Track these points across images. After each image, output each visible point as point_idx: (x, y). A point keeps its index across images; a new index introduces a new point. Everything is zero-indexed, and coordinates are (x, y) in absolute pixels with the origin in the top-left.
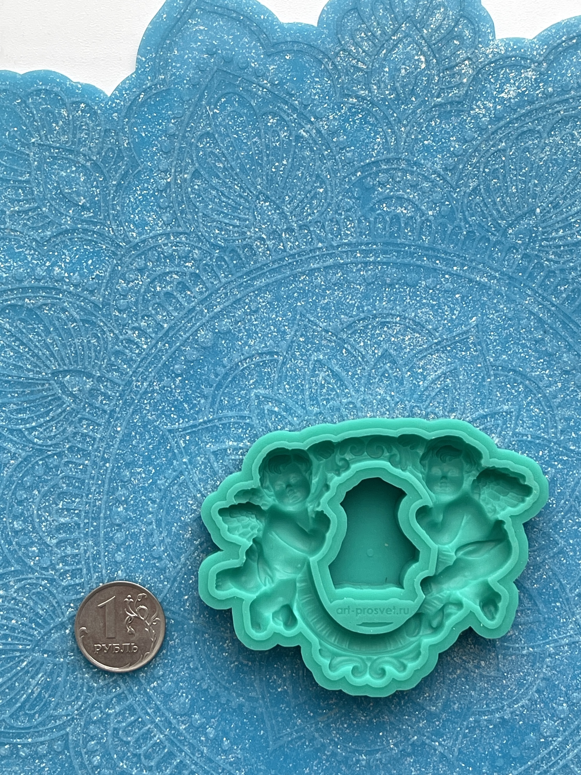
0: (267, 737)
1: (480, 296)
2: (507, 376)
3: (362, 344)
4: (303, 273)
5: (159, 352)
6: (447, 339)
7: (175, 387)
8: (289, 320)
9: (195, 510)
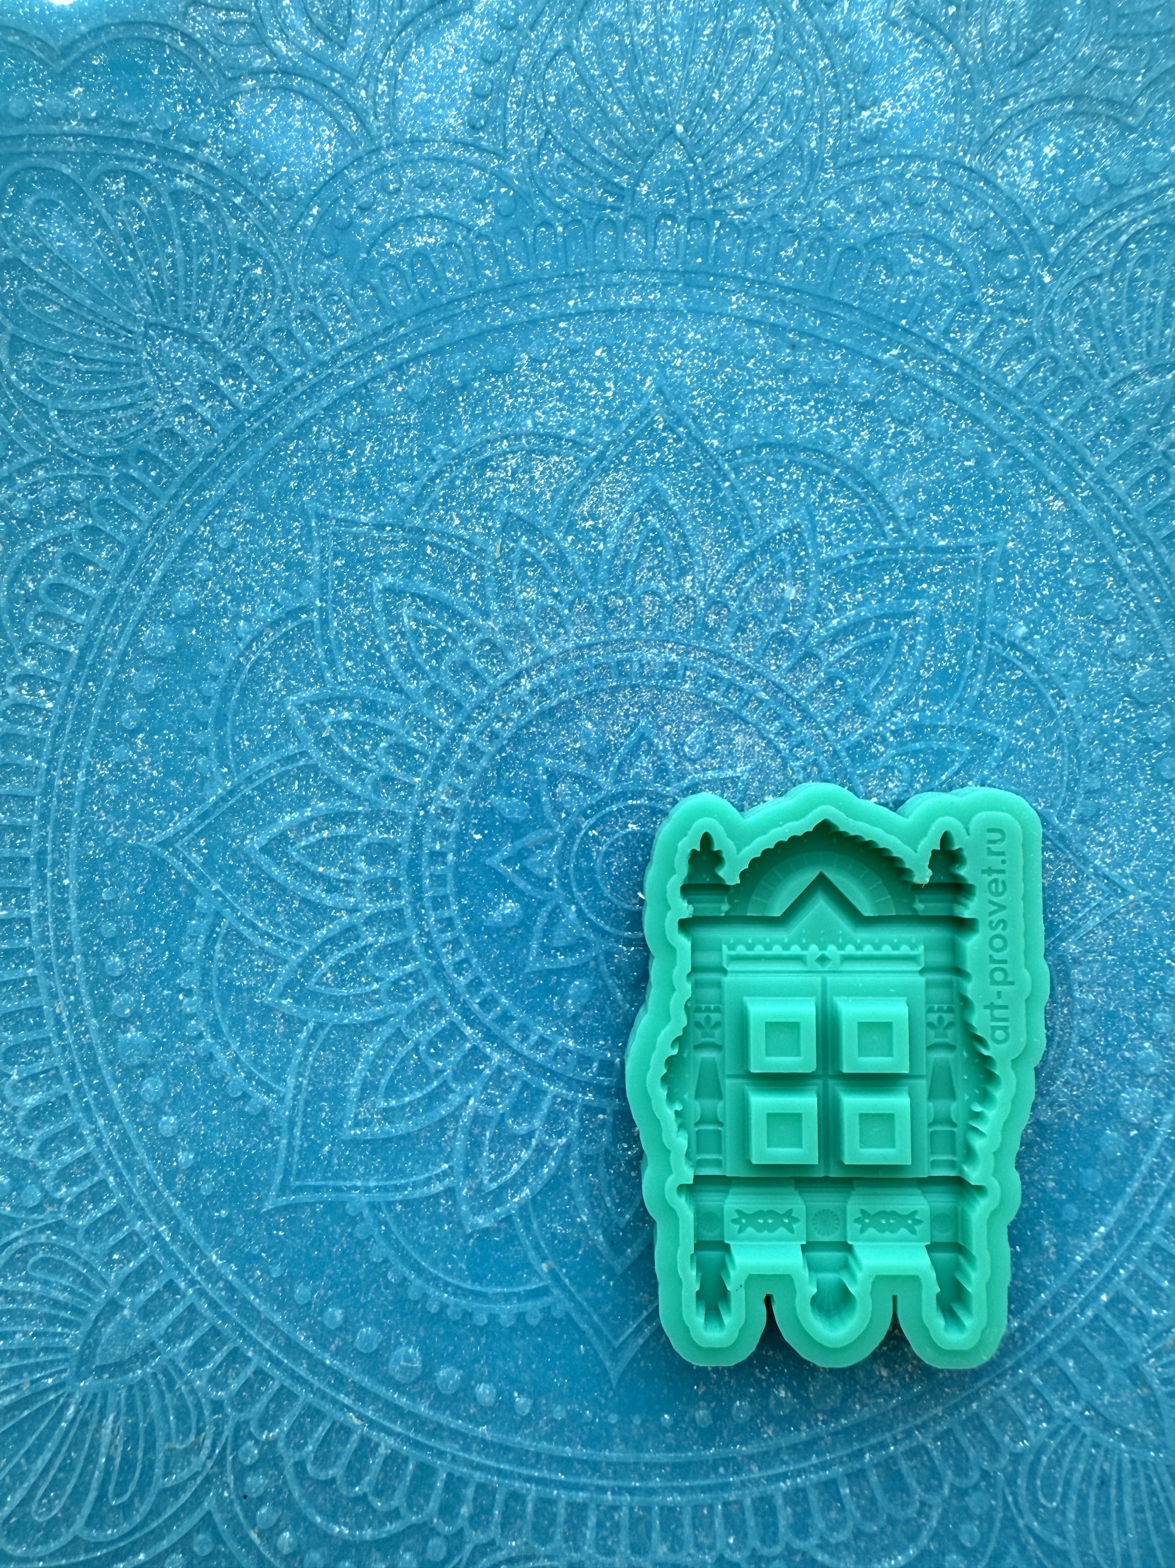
0: (596, 1354)
1: (641, 333)
2: (757, 462)
3: (457, 522)
4: (288, 438)
5: (80, 702)
6: (613, 442)
7: (139, 755)
8: (300, 537)
9: (275, 974)
